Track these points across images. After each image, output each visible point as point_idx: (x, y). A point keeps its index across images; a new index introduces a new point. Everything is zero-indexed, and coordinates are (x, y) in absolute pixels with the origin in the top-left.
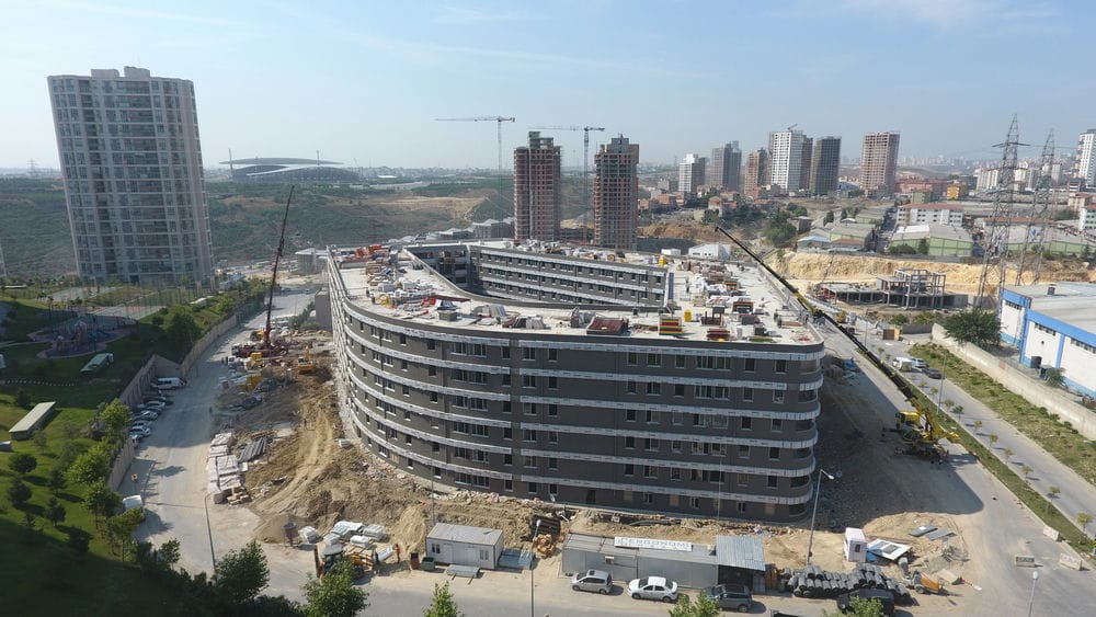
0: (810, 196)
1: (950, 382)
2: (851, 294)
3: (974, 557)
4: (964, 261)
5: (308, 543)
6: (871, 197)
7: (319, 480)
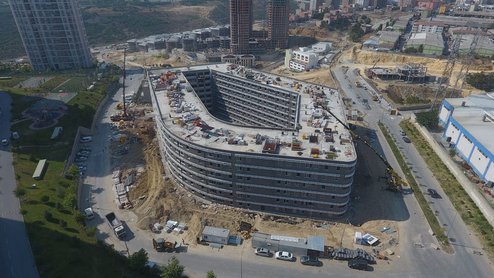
0: (373, 10)
1: (413, 145)
2: (383, 75)
3: (401, 243)
4: (438, 57)
5: (158, 230)
6: (402, 11)
7: (158, 198)
